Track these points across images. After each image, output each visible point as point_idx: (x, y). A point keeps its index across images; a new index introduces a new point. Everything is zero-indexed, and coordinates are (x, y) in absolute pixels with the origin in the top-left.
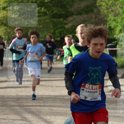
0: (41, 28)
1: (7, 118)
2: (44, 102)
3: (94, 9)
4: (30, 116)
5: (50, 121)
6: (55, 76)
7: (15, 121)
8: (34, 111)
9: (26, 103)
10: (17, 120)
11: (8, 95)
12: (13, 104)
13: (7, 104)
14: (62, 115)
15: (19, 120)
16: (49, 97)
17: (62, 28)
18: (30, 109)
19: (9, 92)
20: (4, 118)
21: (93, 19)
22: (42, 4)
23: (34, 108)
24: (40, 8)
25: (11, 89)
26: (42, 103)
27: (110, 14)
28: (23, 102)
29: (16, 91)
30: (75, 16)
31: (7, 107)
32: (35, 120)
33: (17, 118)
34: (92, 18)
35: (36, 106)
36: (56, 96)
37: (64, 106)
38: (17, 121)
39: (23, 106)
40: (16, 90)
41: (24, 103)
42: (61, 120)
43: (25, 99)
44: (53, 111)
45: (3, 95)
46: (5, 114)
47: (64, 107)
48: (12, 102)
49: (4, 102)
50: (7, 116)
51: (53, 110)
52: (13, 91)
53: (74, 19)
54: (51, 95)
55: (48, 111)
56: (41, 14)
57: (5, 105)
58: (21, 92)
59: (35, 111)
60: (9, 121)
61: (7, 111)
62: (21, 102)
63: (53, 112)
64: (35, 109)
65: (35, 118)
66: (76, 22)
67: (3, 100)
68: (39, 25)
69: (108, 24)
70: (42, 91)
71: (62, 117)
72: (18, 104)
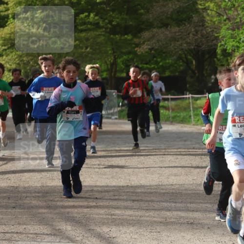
0: (88, 53)
1: (24, 232)
3: (194, 15)
4: (69, 228)
5: (108, 236)
6: (117, 149)
7: (40, 237)
8: (76, 217)
10: (44, 234)
11: (26, 185)
12: (35, 202)
13: (24, 203)
14: (132, 224)
15: (47, 234)
16: (106, 189)
17: (129, 53)
18: (68, 213)
19: (28, 180)
20: (19, 232)
21: (191, 35)
22: (90, 7)
23: (76, 210)
24: (87, 14)
25: (31, 174)
26: (93, 201)
27: (225, 25)
29: (41, 178)
30: (155, 30)
31: (24, 208)
32: (78, 235)
33: (43, 231)
34: (189, 34)
35: (81, 207)
36: (119, 187)
37: (135, 207)
38: (44, 236)
39: (56, 207)
40: (41, 176)
41: (57, 201)
42: (130, 235)
44: (114, 217)
45: (15, 186)
46: (19, 224)
47: (135, 209)
48: (34, 200)
49: (17, 200)
50: (25, 226)
51: (113, 215)
52: (35, 178)
53: (154, 36)
54: (109, 185)
55: (105, 217)
56: (89, 26)
57: (20, 205)
58: (50, 179)
59: (79, 218)
60: (28, 237)
61: (25, 216)
62: (51, 199)
63: (114, 219)
64: (79, 214)
65: (78, 231)
66: (158, 41)
67: (17, 195)
68: (84, 48)
69: (219, 44)
70: (92, 178)
71: (132, 229)
72: (45, 203)
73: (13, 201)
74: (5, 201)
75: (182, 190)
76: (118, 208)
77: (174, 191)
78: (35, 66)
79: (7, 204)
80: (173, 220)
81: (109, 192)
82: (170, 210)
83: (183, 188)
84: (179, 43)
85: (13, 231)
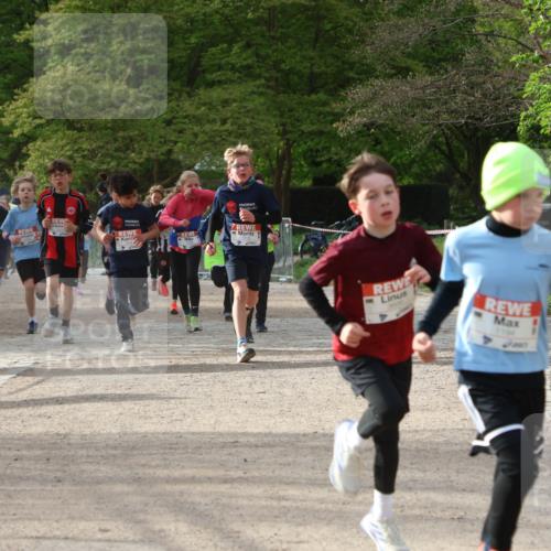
1: (82, 536)
2: (245, 460)
4: (183, 527)
5: (271, 546)
7: (118, 547)
8: (200, 503)
9: (166, 467)
10: (125, 541)
11: (87, 431)
12: (105, 470)
13: (83, 471)
14: (325, 519)
15: (134, 542)
16: (266, 440)
17: (320, 134)
18: (182, 493)
19: (91, 418)
20: (70, 535)
21: (459, 96)
22: (231, 30)
23: (199, 488)
24: (225, 45)
25: (99, 405)
26: (238, 467)
27: (536, 70)
28: (153, 463)
29: (121, 414)
30: (377, 82)
31: (82, 483)
32: (203, 544)
33: (126, 534)
34: (454, 92)
35: (210, 480)
36: (297, 436)
38: (128, 546)
39: (155, 481)
40: (120, 410)
41: (158, 466)
42: (320, 543)
43: (162, 451)
44: (284, 503)
45: (63, 432)
46: (72, 518)
48: (104, 464)
49: (67, 465)
50: (84, 524)
52: (107, 414)
53: (374, 97)
54: (274, 431)
55: (264, 503)
57: (73, 476)
58: (140, 417)
59: (206, 505)
60: (91, 548)
61: (84, 501)
62: (143, 462)
63: (284, 507)
64: (206, 496)
65: (204, 536)
66: (385, 106)
67: (66, 453)
68: (219, 123)
69: (523, 114)
70: (235, 414)
71: (325, 530)
72: (128, 472)
73: (56, 467)
74: (38, 466)
75: (438, 444)
76: (292, 483)
77: (420, 446)
78: (109, 163)
79: (45, 473)
80: (417, 512)
81: (273, 446)
82: (410, 489)
83: (441, 439)
84: (431, 111)
85: (58, 533)
